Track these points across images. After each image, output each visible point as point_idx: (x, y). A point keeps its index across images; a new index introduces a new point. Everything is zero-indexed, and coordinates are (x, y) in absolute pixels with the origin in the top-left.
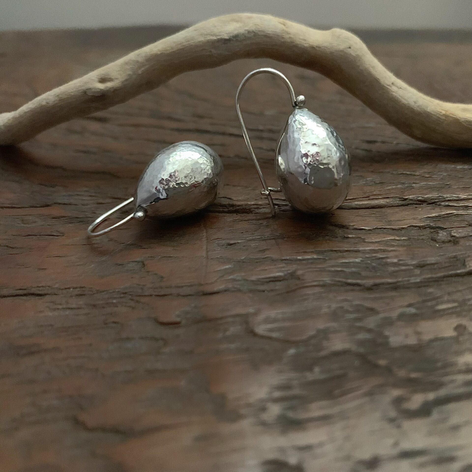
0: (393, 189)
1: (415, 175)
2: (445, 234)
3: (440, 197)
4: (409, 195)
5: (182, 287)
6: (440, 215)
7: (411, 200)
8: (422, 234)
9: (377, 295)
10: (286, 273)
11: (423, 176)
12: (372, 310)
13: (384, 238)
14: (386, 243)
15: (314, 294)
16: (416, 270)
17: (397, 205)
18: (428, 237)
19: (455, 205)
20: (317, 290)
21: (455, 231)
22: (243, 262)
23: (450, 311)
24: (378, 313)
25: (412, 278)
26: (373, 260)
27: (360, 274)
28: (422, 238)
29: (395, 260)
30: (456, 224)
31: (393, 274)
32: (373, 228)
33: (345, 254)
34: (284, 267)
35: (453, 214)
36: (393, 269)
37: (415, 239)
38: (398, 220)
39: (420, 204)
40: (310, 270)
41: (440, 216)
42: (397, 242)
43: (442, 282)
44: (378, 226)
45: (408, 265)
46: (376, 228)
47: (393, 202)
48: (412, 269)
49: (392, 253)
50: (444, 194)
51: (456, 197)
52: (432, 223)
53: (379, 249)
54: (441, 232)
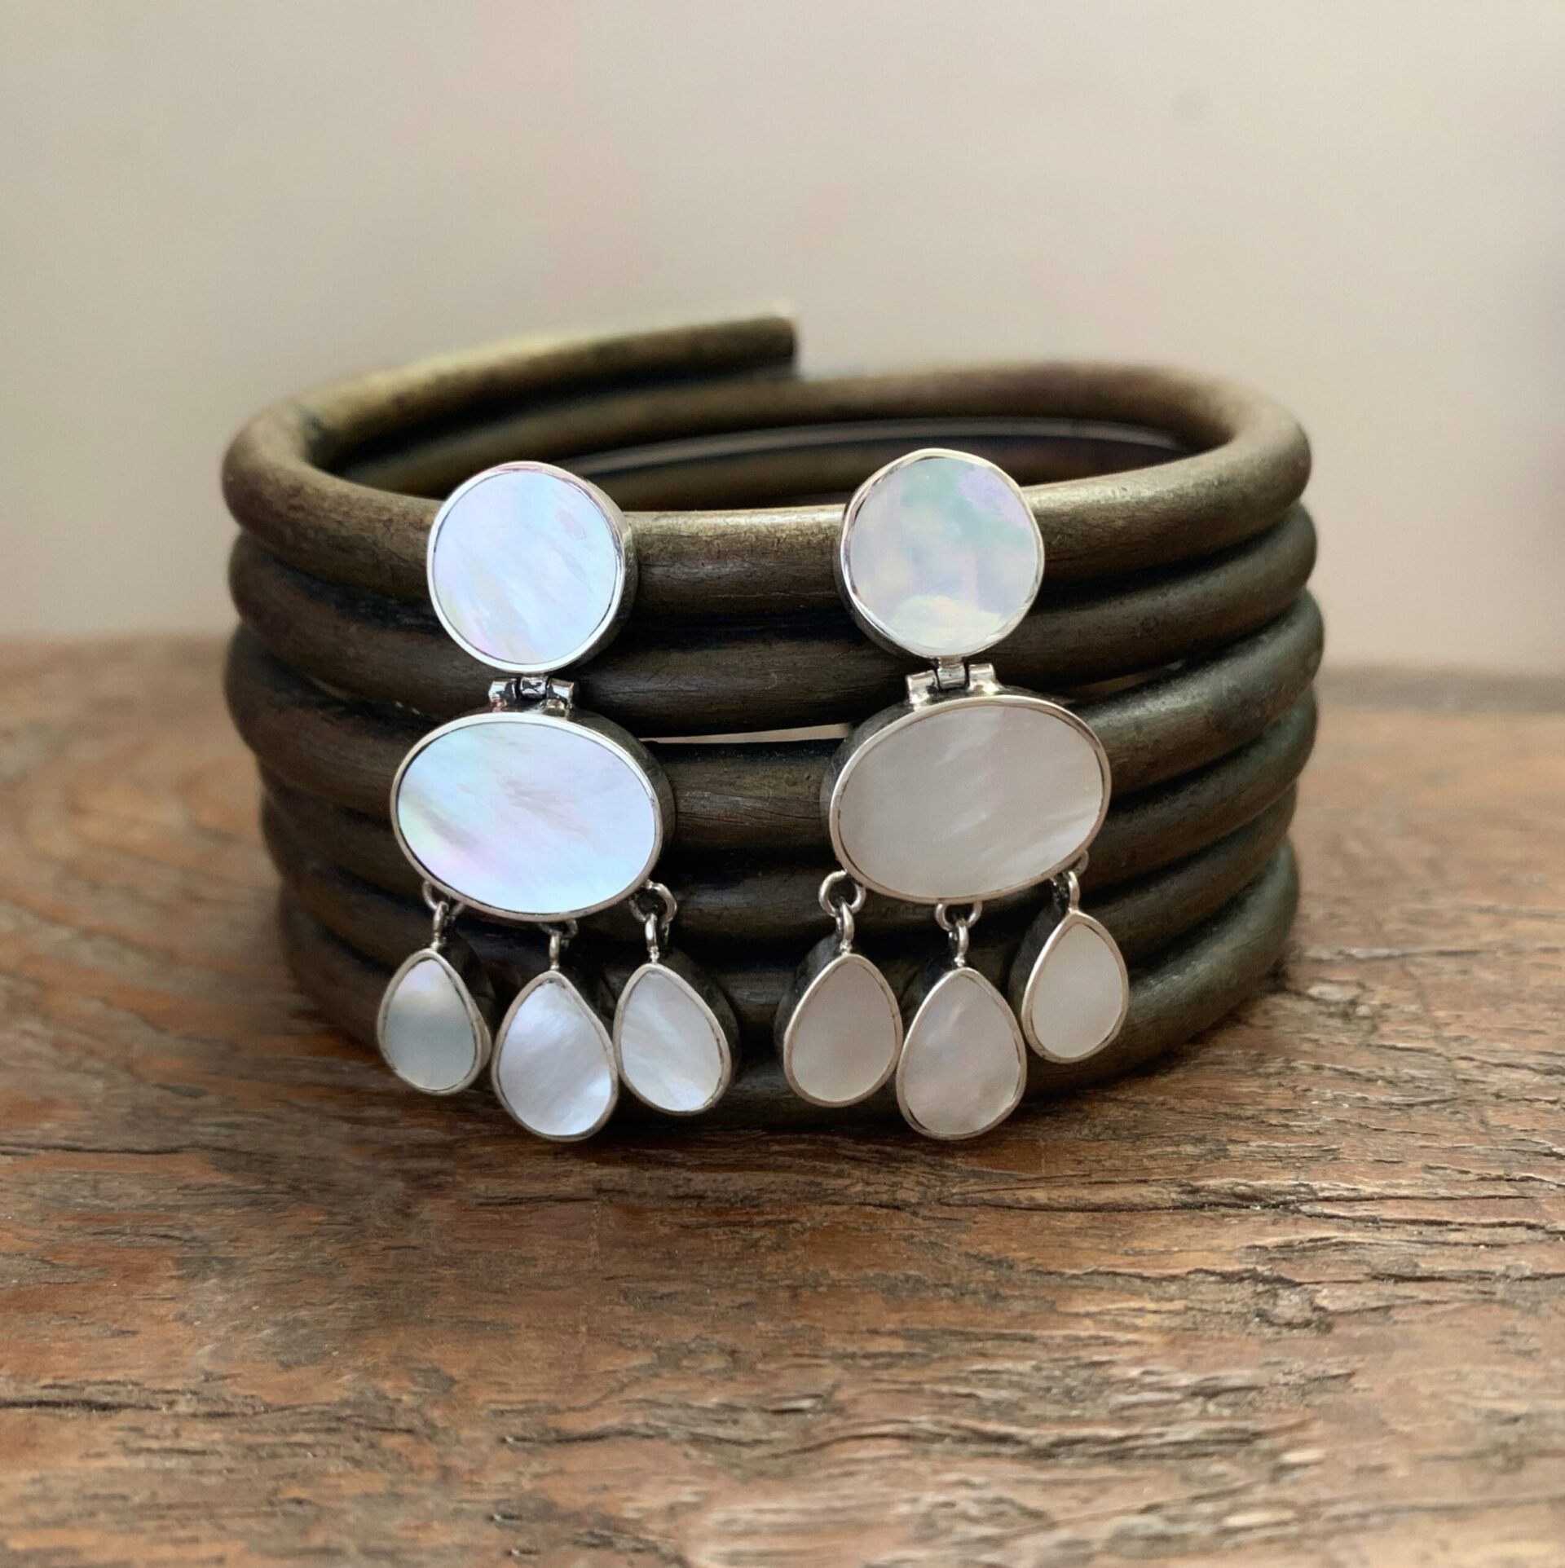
0: (1163, 1156)
1: (1239, 1118)
2: (1295, 1299)
3: (1302, 1189)
4: (1210, 1177)
6: (1291, 1241)
7: (1215, 1192)
8: (1228, 1296)
9: (1065, 1474)
11: (1262, 1122)
12: (1036, 1515)
13: (1114, 1302)
14: (1115, 1319)
15: (877, 1460)
16: (1186, 1405)
17: (1171, 1204)
18: (1246, 1309)
19: (1342, 1214)
20: (889, 1448)
21: (1326, 1292)
23: (1269, 1534)
24: (1053, 1525)
25: (1174, 1429)
26: (1072, 1367)
27: (1022, 1409)
28: (1228, 1310)
29: (1134, 1372)
30: (1332, 1270)
31: (1120, 1415)
32: (1085, 1271)
33: (989, 1344)
35: (1329, 1242)
36: (1122, 1398)
37: (1206, 1311)
38: (1164, 1252)
39: (1240, 1207)
40: (877, 1386)
41: (1290, 1246)
42: (1150, 1316)
44: (1102, 1266)
45: (1169, 1389)
46: (1092, 1273)
47: (1159, 1196)
48: (1178, 1402)
49: (1126, 1349)
50: (1315, 1180)
51: (1348, 1189)
52: (1264, 1265)
53: (1091, 1337)
54: (1284, 1293)
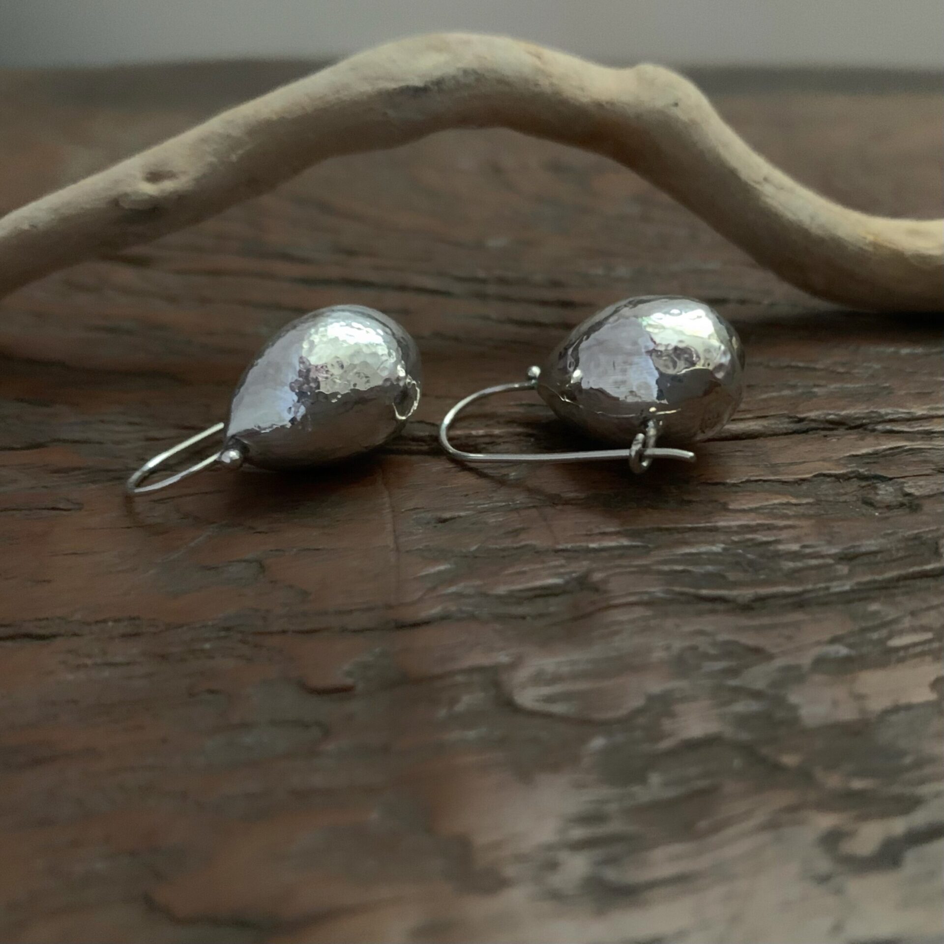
0: (773, 398)
1: (815, 369)
2: (891, 489)
3: (873, 415)
4: (811, 411)
5: (351, 612)
6: (877, 450)
7: (814, 421)
8: (842, 491)
9: (766, 621)
10: (567, 577)
11: (833, 372)
12: (757, 651)
13: (767, 500)
14: (772, 512)
15: (632, 621)
16: (839, 567)
17: (785, 431)
18: (855, 498)
19: (906, 430)
20: (639, 612)
21: (910, 483)
22: (476, 557)
23: (919, 649)
24: (770, 657)
25: (835, 584)
26: (749, 547)
27: (723, 577)
28: (844, 500)
29: (795, 547)
30: (910, 468)
31: (792, 576)
32: (740, 481)
33: (687, 535)
34: (562, 566)
35: (902, 449)
36: (791, 565)
37: (831, 502)
38: (791, 464)
39: (832, 429)
40: (617, 570)
41: (877, 454)
42: (794, 508)
43: (896, 591)
44: (751, 476)
45: (823, 557)
46: (746, 482)
47: (776, 426)
48: (830, 565)
49: (785, 531)
50: (880, 408)
51: (904, 413)
52: (862, 468)
53: (759, 525)
54: (882, 486)
